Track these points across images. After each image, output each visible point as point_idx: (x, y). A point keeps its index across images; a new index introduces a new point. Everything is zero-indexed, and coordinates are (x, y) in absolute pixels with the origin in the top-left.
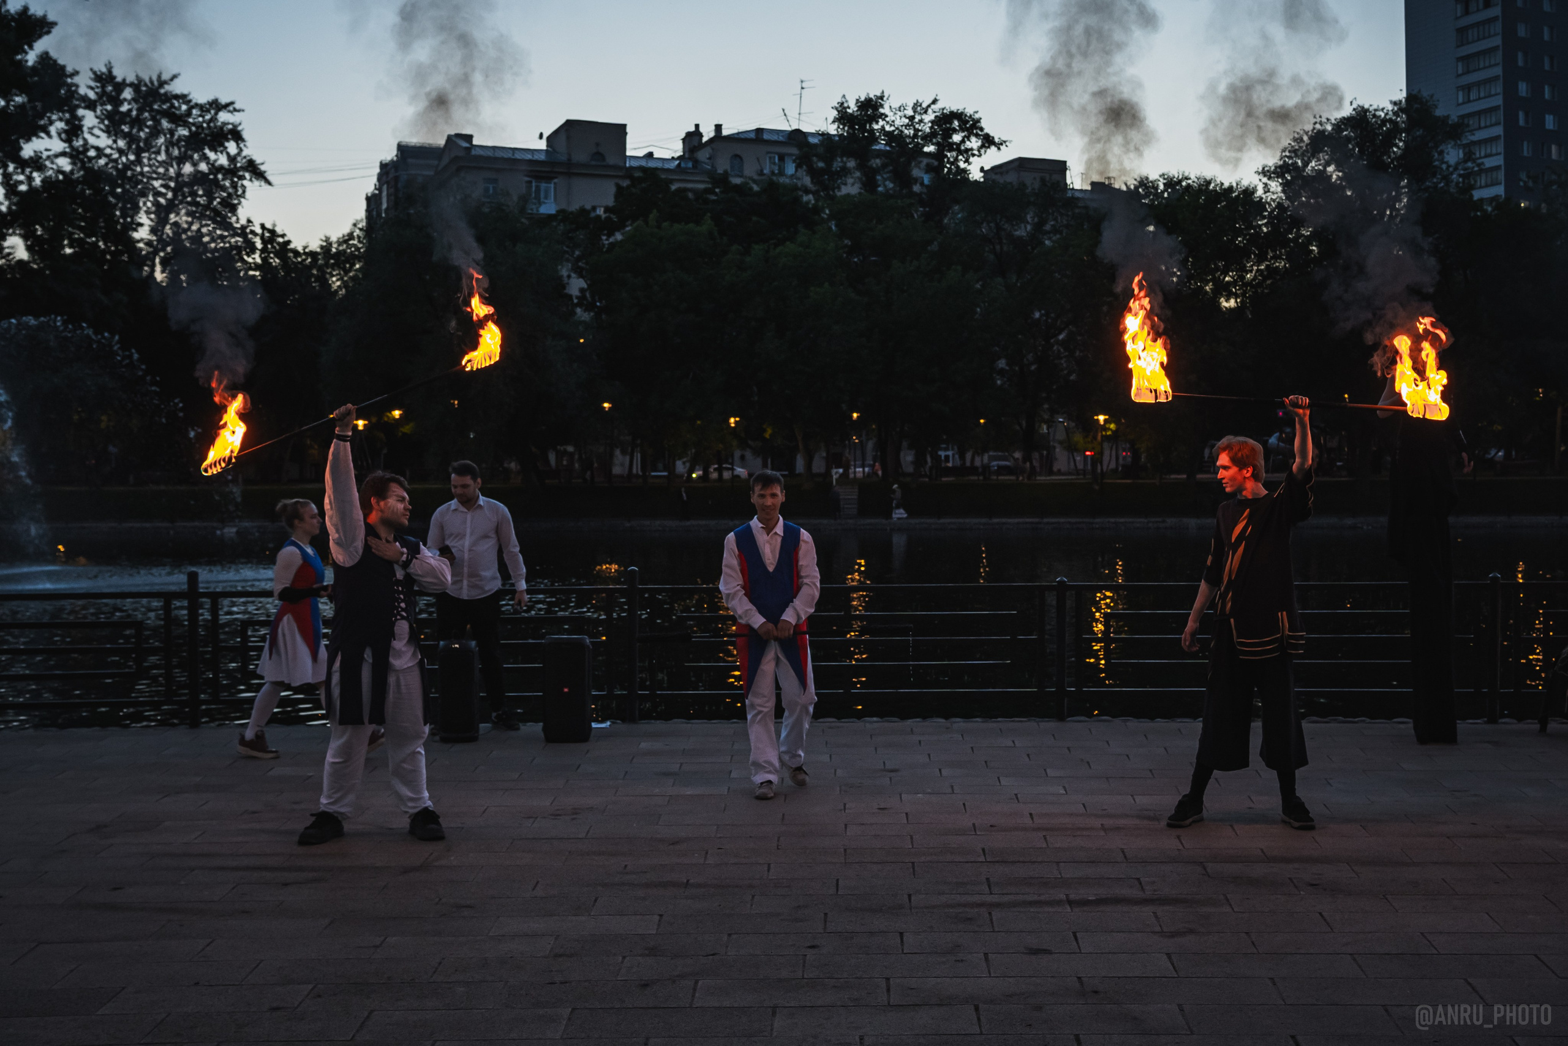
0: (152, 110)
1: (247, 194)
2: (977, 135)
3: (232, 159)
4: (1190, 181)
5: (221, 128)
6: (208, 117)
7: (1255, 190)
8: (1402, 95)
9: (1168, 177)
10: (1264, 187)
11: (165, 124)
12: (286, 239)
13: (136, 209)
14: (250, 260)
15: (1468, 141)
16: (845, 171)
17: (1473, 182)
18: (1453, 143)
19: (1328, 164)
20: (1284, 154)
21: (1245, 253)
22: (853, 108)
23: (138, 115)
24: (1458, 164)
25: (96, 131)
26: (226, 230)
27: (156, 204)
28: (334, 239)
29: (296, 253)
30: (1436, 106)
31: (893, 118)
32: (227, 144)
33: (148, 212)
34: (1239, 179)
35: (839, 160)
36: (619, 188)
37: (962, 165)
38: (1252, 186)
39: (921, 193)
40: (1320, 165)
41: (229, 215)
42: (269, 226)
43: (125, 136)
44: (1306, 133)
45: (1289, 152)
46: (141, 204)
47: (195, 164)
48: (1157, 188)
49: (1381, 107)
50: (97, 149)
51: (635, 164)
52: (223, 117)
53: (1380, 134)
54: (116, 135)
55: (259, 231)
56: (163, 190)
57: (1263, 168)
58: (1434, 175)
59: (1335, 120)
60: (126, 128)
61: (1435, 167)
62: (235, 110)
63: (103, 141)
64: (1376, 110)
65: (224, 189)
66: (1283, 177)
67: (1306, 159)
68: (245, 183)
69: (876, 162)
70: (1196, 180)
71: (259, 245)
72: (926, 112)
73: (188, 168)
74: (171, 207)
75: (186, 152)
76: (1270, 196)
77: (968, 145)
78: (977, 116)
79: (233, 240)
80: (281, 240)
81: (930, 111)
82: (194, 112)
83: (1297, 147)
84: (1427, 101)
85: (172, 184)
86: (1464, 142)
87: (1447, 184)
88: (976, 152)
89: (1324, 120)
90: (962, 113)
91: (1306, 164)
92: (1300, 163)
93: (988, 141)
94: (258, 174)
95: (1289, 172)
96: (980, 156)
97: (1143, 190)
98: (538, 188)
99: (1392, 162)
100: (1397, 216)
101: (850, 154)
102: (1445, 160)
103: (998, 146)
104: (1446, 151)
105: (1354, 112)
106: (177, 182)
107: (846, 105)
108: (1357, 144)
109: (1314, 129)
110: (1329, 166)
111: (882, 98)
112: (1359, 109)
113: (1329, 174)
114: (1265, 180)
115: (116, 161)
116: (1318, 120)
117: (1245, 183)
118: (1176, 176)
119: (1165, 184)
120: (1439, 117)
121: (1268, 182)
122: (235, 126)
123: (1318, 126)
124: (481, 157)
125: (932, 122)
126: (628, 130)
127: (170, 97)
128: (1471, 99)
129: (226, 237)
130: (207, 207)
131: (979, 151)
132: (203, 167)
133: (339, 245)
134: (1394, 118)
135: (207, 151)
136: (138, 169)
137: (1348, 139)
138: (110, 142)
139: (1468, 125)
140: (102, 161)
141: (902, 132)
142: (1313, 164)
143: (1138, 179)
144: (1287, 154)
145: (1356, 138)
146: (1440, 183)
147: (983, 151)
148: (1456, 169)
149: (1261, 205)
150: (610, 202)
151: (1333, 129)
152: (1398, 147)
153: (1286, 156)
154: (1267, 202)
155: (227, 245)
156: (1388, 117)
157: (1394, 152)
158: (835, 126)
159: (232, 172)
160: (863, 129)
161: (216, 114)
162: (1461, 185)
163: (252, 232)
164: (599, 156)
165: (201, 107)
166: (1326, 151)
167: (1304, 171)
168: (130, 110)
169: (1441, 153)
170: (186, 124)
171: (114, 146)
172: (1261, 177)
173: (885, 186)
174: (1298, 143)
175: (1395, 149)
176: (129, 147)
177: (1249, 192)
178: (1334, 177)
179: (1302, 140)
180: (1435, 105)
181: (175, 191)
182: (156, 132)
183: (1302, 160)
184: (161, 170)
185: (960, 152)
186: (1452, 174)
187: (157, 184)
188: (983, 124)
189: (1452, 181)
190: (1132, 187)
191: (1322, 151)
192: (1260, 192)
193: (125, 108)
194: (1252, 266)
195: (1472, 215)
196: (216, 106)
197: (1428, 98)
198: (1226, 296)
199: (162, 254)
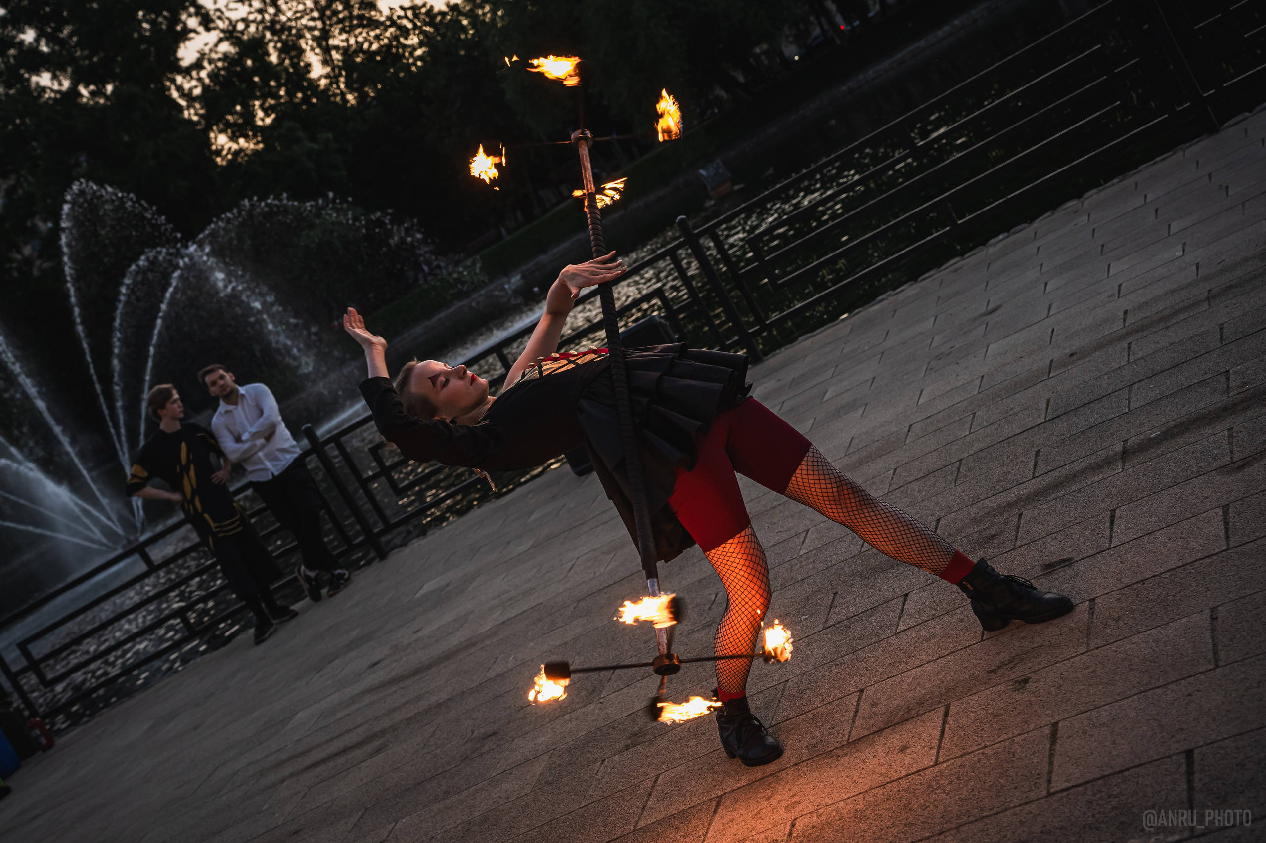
199: (342, 79)
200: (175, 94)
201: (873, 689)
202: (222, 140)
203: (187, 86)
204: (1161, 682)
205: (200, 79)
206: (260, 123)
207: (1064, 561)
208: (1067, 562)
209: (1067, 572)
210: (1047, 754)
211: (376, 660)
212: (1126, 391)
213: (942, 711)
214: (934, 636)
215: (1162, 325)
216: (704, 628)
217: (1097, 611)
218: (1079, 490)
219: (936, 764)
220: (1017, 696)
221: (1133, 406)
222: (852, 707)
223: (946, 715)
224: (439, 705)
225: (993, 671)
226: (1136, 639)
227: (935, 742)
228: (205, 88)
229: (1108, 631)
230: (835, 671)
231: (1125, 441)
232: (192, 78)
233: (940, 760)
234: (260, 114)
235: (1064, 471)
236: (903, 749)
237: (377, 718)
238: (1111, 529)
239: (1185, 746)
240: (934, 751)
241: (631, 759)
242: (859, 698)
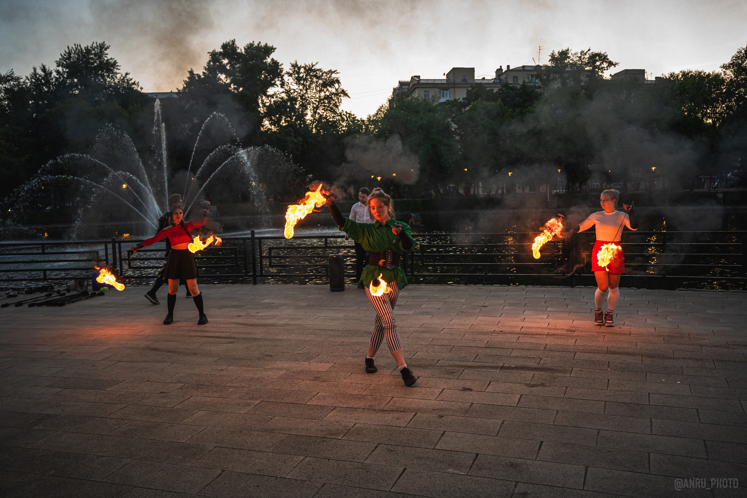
0: (310, 75)
1: (342, 102)
2: (606, 62)
3: (337, 90)
4: (692, 73)
5: (333, 80)
6: (328, 76)
7: (720, 75)
9: (683, 72)
10: (724, 73)
11: (315, 80)
12: (355, 116)
13: (307, 109)
14: (343, 124)
16: (554, 79)
21: (716, 100)
22: (556, 55)
23: (306, 77)
25: (293, 84)
26: (335, 114)
27: (313, 107)
28: (371, 115)
29: (358, 121)
31: (573, 58)
32: (335, 85)
33: (311, 110)
34: (713, 71)
35: (552, 75)
36: (468, 91)
37: (600, 74)
38: (719, 73)
39: (584, 85)
41: (336, 109)
42: (348, 112)
43: (303, 84)
44: (743, 49)
45: (736, 57)
46: (308, 107)
47: (325, 93)
48: (678, 77)
50: (294, 90)
51: (477, 82)
52: (334, 75)
54: (299, 85)
55: (345, 114)
56: (315, 102)
57: (724, 65)
60: (302, 82)
62: (337, 73)
63: (295, 87)
65: (334, 100)
66: (733, 68)
68: (341, 98)
69: (566, 75)
70: (695, 73)
71: (346, 119)
72: (586, 54)
73: (322, 94)
74: (317, 108)
75: (321, 89)
76: (727, 76)
77: (603, 66)
78: (606, 54)
79: (337, 118)
80: (353, 116)
81: (587, 54)
82: (324, 74)
83: (739, 55)
85: (318, 100)
88: (606, 68)
90: (600, 54)
92: (740, 61)
93: (611, 64)
94: (346, 95)
95: (735, 66)
96: (607, 70)
97: (673, 78)
98: (443, 93)
101: (556, 72)
103: (615, 65)
106: (319, 99)
107: (554, 54)
111: (568, 50)
114: (724, 70)
115: (300, 93)
117: (716, 72)
118: (686, 72)
119: (682, 75)
121: (726, 71)
122: (337, 79)
124: (423, 84)
125: (588, 58)
126: (475, 70)
127: (315, 71)
129: (335, 116)
130: (328, 107)
131: (607, 68)
132: (327, 93)
133: (374, 117)
135: (328, 88)
136: (307, 96)
138: (297, 87)
140: (296, 94)
141: (577, 63)
143: (670, 74)
144: (734, 58)
147: (608, 68)
149: (723, 80)
150: (465, 96)
154: (725, 79)
155: (335, 119)
158: (551, 63)
159: (336, 94)
160: (561, 63)
161: (331, 75)
163: (344, 114)
164: (465, 80)
165: (326, 73)
167: (742, 65)
168: (303, 76)
170: (322, 79)
171: (299, 88)
172: (722, 69)
173: (570, 84)
174: (739, 53)
176: (303, 88)
177: (717, 76)
179: (741, 52)
181: (319, 102)
182: (312, 82)
184: (314, 95)
185: (599, 69)
187: (313, 100)
188: (608, 57)
190: (668, 77)
192: (722, 75)
193: (301, 75)
194: (719, 105)
196: (331, 72)
199: (315, 124)
200: (260, 101)
201: (396, 398)
202: (266, 123)
203: (265, 101)
204: (480, 433)
205: (270, 101)
206: (281, 124)
207: (470, 389)
208: (471, 390)
209: (469, 392)
210: (439, 438)
211: (240, 315)
212: (511, 350)
213: (414, 414)
214: (422, 392)
215: (531, 336)
216: (352, 357)
217: (472, 407)
218: (484, 371)
219: (405, 427)
220: (438, 419)
221: (511, 355)
222: (388, 401)
223: (415, 415)
224: (256, 339)
225: (434, 410)
226: (479, 419)
227: (408, 421)
228: (270, 105)
229: (473, 414)
230: (388, 388)
231: (504, 364)
232: (268, 99)
233: (407, 426)
234: (283, 121)
235: (483, 364)
236: (397, 419)
237: (234, 333)
238: (488, 387)
239: (477, 452)
240: (406, 423)
241: (312, 384)
242: (391, 399)
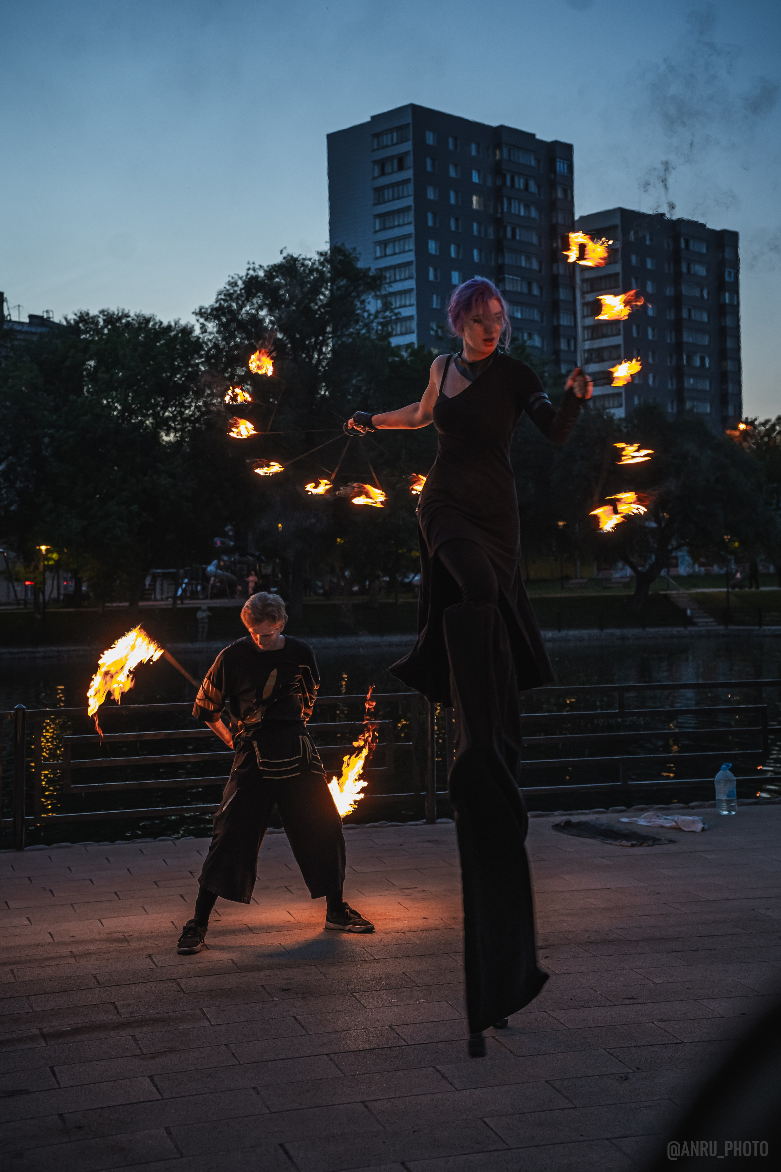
4: (129, 319)
7: (192, 330)
8: (326, 247)
9: (108, 313)
10: (201, 328)
15: (387, 292)
17: (390, 329)
18: (373, 294)
19: (261, 308)
20: (220, 297)
21: (183, 390)
24: (377, 312)
30: (358, 259)
34: (177, 319)
38: (190, 326)
40: (253, 309)
44: (241, 278)
45: (225, 295)
48: (97, 323)
49: (308, 257)
53: (309, 282)
57: (200, 310)
58: (357, 322)
59: (268, 266)
61: (358, 315)
64: (304, 259)
66: (220, 320)
67: (240, 302)
70: (135, 318)
76: (207, 337)
83: (231, 291)
84: (350, 254)
86: (384, 293)
87: (369, 331)
89: (257, 266)
91: (240, 308)
92: (234, 306)
95: (224, 314)
97: (84, 326)
99: (319, 309)
100: (324, 358)
102: (367, 308)
104: (367, 300)
105: (284, 261)
108: (287, 291)
109: (247, 274)
110: (262, 310)
112: (289, 258)
113: (261, 317)
114: (202, 320)
116: (252, 266)
117: (183, 322)
118: (116, 313)
119: (104, 320)
120: (361, 269)
121: (206, 323)
123: (251, 272)
128: (388, 253)
134: (321, 268)
137: (279, 286)
139: (385, 278)
142: (248, 308)
143: (78, 314)
144: (222, 297)
145: (286, 285)
146: (362, 329)
148: (376, 317)
149: (198, 345)
151: (265, 276)
152: (324, 295)
153: (221, 299)
154: (204, 342)
156: (315, 267)
157: (320, 300)
162: (379, 332)
166: (259, 297)
167: (239, 314)
169: (363, 302)
172: (198, 317)
174: (233, 287)
175: (322, 297)
177: (187, 331)
178: (267, 321)
179: (235, 284)
180: (356, 257)
183: (237, 304)
186: (372, 322)
189: (373, 329)
190: (72, 322)
191: (255, 296)
192: (197, 331)
194: (192, 402)
195: (390, 360)
197: (351, 251)
198: (166, 430)
